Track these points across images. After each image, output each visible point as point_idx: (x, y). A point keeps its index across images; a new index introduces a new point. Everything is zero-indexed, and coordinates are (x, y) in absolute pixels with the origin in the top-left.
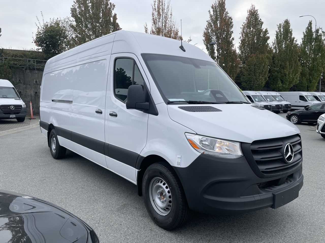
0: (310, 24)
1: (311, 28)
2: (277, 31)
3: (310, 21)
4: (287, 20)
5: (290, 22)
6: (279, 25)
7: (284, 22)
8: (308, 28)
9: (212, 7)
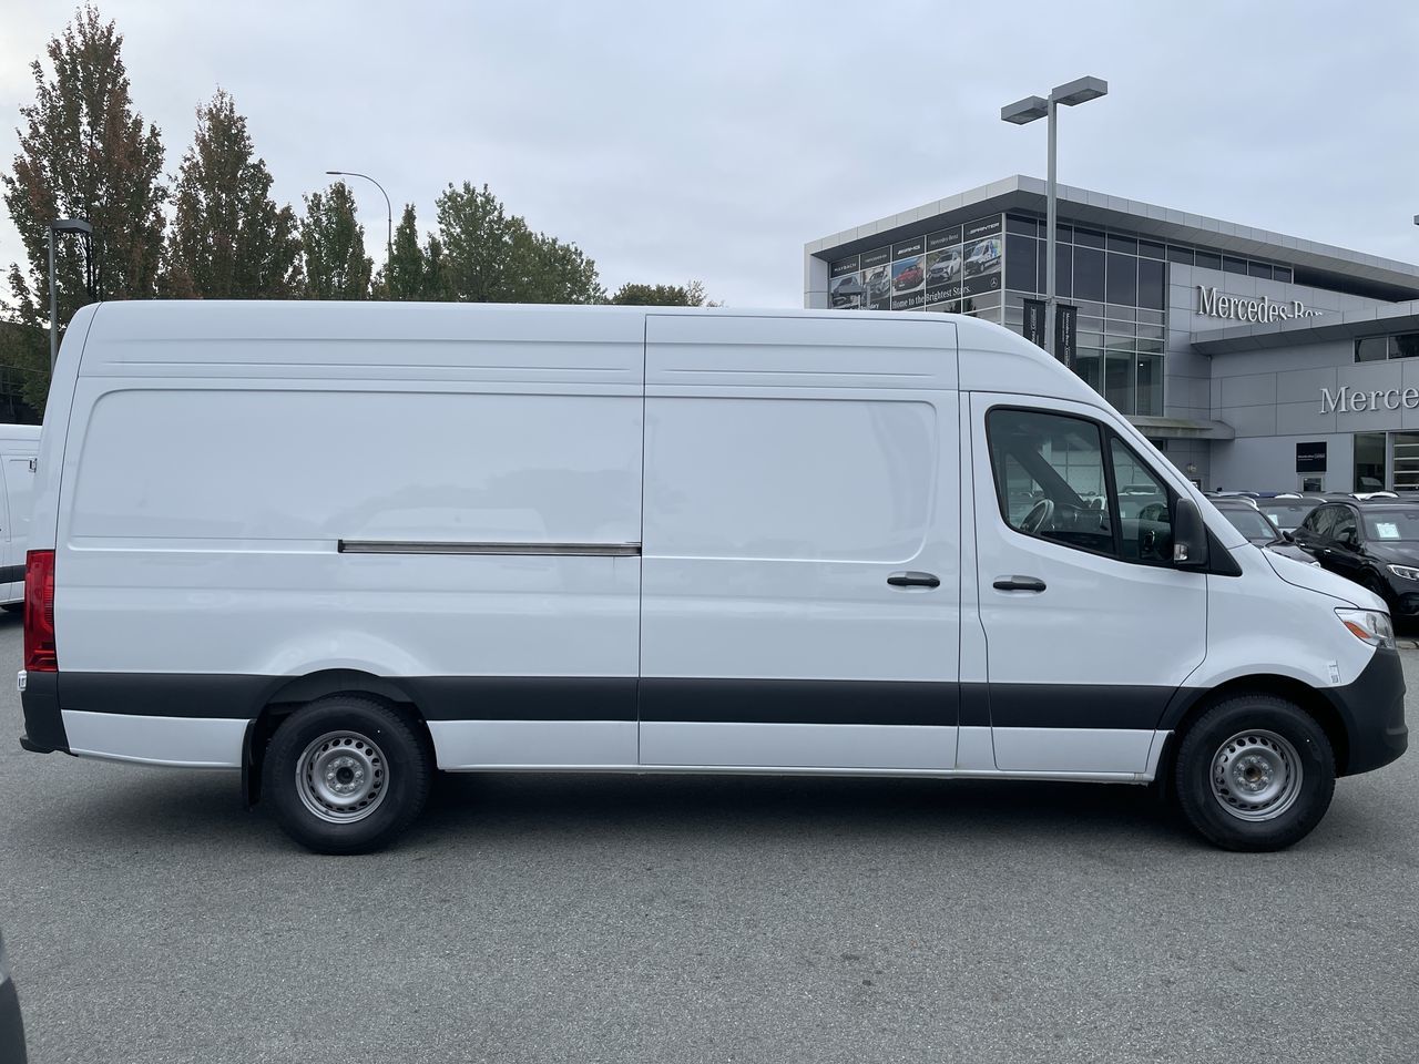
0: (410, 217)
1: (413, 232)
2: (306, 221)
3: (407, 206)
4: (343, 186)
5: (354, 196)
6: (311, 198)
7: (329, 191)
8: (401, 230)
9: (55, 52)
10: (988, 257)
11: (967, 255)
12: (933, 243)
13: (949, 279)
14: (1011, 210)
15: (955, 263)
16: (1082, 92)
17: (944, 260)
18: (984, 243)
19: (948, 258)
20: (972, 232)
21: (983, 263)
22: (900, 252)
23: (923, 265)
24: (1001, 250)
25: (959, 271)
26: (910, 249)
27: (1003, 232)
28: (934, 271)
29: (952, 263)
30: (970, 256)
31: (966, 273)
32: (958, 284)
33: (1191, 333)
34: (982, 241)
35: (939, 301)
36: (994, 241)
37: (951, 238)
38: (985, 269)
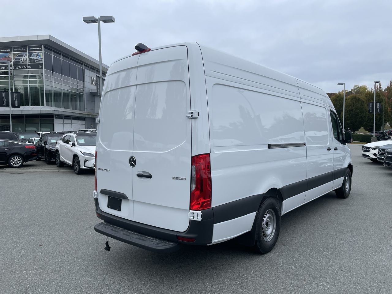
10: (37, 58)
11: (29, 56)
12: (15, 50)
13: (22, 62)
14: (46, 45)
15: (25, 58)
16: (109, 20)
17: (20, 56)
18: (36, 53)
19: (22, 56)
20: (31, 49)
21: (36, 60)
22: (1, 51)
23: (11, 56)
24: (42, 56)
25: (26, 61)
26: (6, 50)
27: (43, 51)
28: (16, 59)
29: (23, 58)
30: (30, 57)
31: (29, 62)
32: (26, 65)
33: (90, 89)
34: (35, 52)
35: (18, 69)
36: (40, 53)
37: (22, 49)
38: (37, 62)
